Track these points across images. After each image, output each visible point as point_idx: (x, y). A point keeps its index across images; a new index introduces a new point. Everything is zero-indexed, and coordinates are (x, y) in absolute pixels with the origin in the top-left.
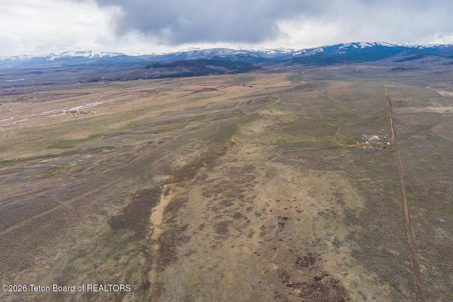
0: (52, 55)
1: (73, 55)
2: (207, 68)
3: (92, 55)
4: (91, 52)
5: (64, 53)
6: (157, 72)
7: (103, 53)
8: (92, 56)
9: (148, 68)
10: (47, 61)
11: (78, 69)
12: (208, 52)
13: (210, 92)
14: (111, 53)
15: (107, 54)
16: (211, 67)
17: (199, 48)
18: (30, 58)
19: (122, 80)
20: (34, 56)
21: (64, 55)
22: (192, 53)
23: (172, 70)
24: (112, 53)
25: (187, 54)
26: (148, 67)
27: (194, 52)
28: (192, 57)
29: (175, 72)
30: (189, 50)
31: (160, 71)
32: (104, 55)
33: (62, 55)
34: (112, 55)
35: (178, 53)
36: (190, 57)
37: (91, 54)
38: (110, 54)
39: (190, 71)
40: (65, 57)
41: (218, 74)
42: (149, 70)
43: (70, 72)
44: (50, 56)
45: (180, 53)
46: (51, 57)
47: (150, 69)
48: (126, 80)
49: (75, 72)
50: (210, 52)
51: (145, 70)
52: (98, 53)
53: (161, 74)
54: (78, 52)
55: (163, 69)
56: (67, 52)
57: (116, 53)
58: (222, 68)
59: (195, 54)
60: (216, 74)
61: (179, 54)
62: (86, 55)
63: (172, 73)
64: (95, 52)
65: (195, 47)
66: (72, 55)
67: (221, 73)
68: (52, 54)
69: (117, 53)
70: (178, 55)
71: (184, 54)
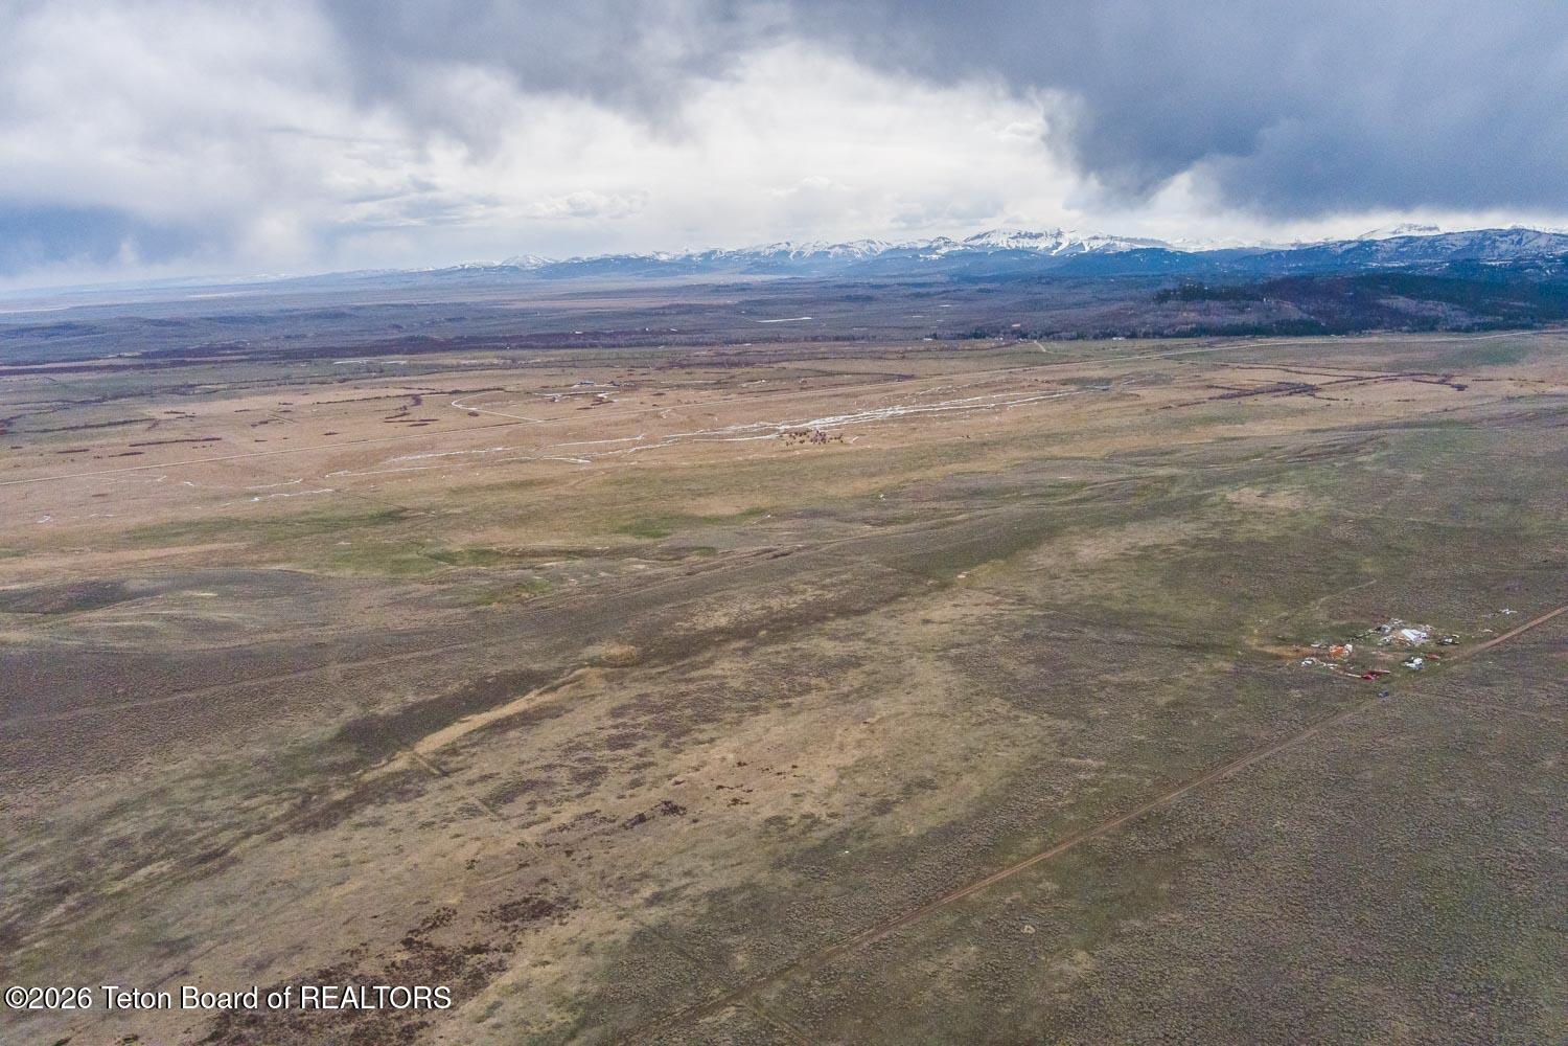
0: (943, 242)
1: (1002, 242)
2: (1380, 306)
3: (1059, 244)
4: (1059, 234)
5: (978, 237)
6: (1190, 316)
7: (1097, 238)
8: (1060, 248)
9: (1162, 302)
10: (922, 260)
11: (981, 291)
12: (1458, 243)
13: (1287, 398)
14: (1122, 240)
15: (1108, 241)
16: (1401, 302)
17: (1436, 228)
18: (883, 248)
19: (1060, 338)
20: (895, 245)
21: (978, 242)
22: (1393, 245)
23: (1242, 311)
24: (1127, 240)
25: (1374, 248)
26: (1163, 297)
27: (1402, 241)
28: (1390, 260)
29: (1251, 318)
30: (1395, 233)
31: (1200, 312)
32: (1098, 245)
33: (971, 243)
34: (1124, 247)
35: (1343, 243)
36: (1384, 259)
37: (1060, 240)
38: (1117, 243)
39: (1305, 316)
40: (977, 251)
41: (1408, 331)
42: (1165, 306)
43: (950, 301)
44: (935, 245)
45: (1351, 246)
46: (938, 247)
47: (1171, 304)
48: (1071, 339)
49: (967, 300)
50: (1467, 243)
51: (1152, 305)
52: (1081, 238)
53: (1199, 323)
54: (1019, 235)
55: (1212, 304)
56: (985, 234)
57: (1139, 238)
58: (1441, 309)
59: (1405, 249)
60: (1400, 330)
61: (1346, 247)
62: (1042, 244)
63: (1239, 319)
64: (1072, 236)
65: (1419, 224)
66: (1000, 245)
67: (1427, 325)
68: (943, 239)
69: (1142, 239)
70: (1340, 251)
71: (1365, 248)
